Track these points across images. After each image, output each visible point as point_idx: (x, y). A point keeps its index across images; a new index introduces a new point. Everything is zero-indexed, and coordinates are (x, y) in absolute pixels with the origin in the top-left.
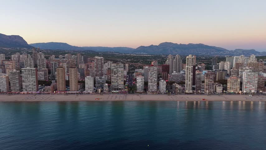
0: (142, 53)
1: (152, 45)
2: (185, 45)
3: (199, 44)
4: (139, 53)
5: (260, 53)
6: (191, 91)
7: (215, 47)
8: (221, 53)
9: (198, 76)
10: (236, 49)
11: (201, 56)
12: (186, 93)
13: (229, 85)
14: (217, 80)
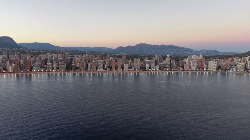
0: (121, 53)
1: (129, 46)
4: (118, 53)
5: (221, 53)
6: (169, 70)
7: (183, 47)
8: (189, 53)
9: (172, 64)
10: (202, 49)
11: (172, 55)
12: (167, 71)
13: (185, 67)
14: (181, 66)
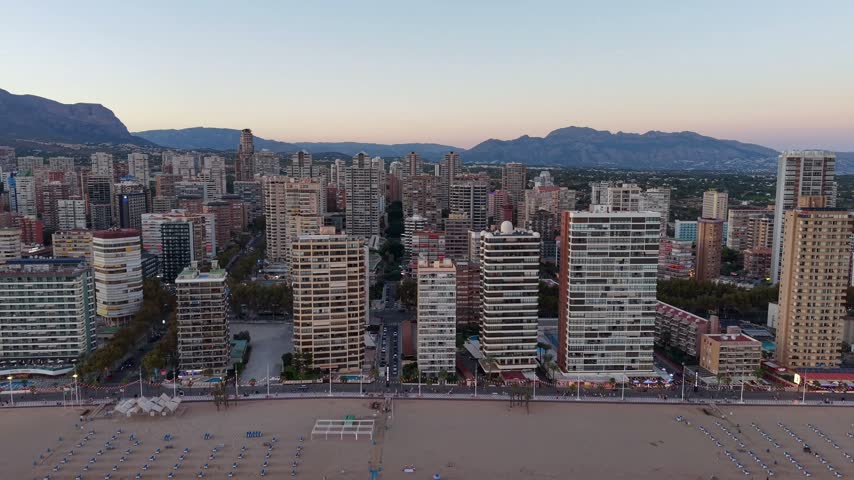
1: (526, 137)
2: (633, 137)
3: (683, 132)
4: (485, 163)
